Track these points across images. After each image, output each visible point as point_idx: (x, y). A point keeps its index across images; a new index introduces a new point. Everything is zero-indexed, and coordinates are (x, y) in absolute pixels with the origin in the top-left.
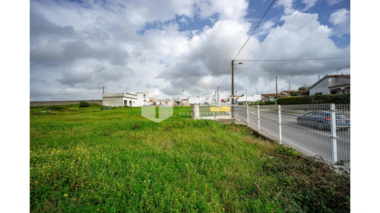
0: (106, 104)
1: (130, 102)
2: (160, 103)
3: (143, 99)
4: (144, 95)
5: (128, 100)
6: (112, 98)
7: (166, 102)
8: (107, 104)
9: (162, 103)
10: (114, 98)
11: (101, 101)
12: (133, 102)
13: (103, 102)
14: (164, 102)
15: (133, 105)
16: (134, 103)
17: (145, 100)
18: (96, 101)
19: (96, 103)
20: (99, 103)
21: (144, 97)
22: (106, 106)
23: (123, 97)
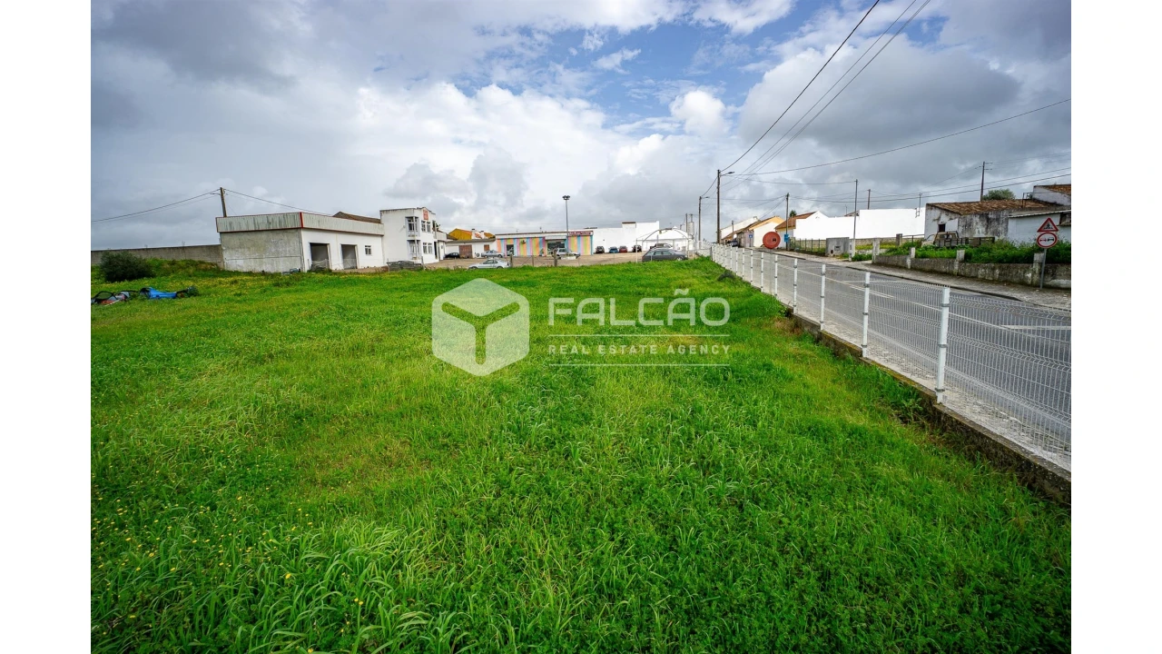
0: (235, 261)
1: (348, 250)
2: (487, 248)
3: (405, 235)
4: (410, 219)
5: (335, 244)
6: (259, 236)
7: (509, 243)
8: (240, 262)
9: (491, 248)
10: (264, 236)
11: (215, 249)
12: (360, 252)
13: (226, 255)
14: (499, 246)
15: (364, 262)
16: (368, 251)
17: (417, 238)
18: (196, 252)
19: (196, 259)
20: (208, 260)
21: (411, 227)
22: (239, 269)
23: (302, 228)
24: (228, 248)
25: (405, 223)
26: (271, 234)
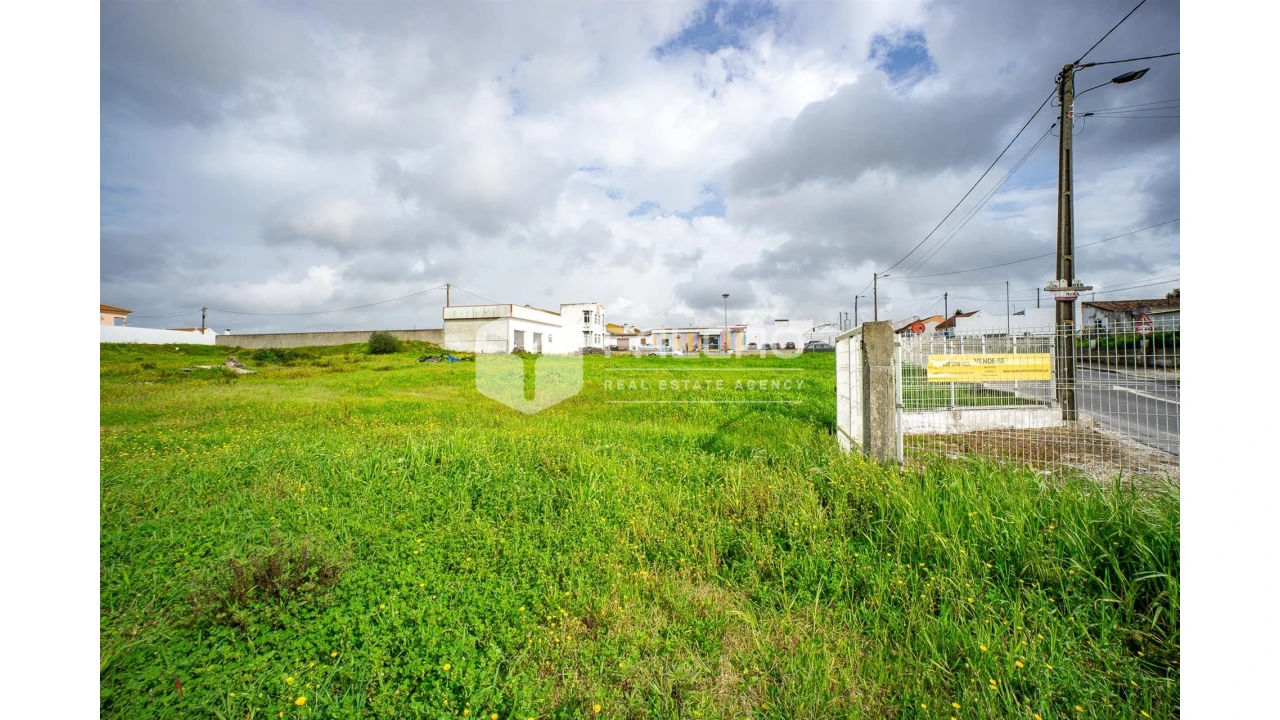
0: (453, 342)
1: (537, 336)
2: (643, 341)
3: (582, 326)
4: (587, 312)
5: (529, 331)
6: (475, 322)
7: (665, 337)
8: (458, 344)
9: (647, 342)
10: (479, 322)
11: (439, 332)
12: (544, 339)
13: (447, 338)
14: (655, 340)
15: (548, 349)
16: (550, 339)
17: (590, 330)
18: (423, 334)
19: (423, 340)
20: (432, 341)
21: (587, 320)
22: (456, 350)
23: (511, 317)
24: (449, 332)
25: (582, 316)
26: (485, 322)
